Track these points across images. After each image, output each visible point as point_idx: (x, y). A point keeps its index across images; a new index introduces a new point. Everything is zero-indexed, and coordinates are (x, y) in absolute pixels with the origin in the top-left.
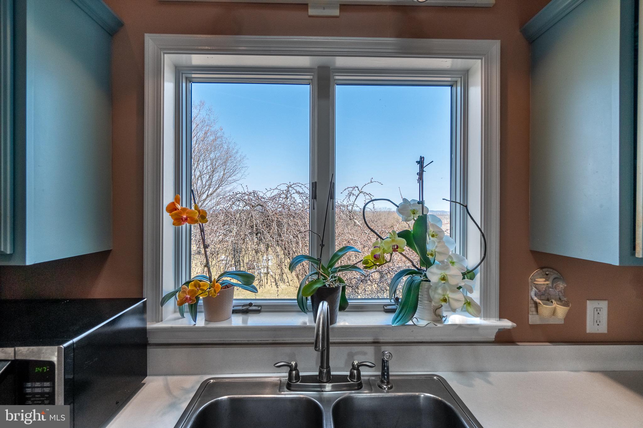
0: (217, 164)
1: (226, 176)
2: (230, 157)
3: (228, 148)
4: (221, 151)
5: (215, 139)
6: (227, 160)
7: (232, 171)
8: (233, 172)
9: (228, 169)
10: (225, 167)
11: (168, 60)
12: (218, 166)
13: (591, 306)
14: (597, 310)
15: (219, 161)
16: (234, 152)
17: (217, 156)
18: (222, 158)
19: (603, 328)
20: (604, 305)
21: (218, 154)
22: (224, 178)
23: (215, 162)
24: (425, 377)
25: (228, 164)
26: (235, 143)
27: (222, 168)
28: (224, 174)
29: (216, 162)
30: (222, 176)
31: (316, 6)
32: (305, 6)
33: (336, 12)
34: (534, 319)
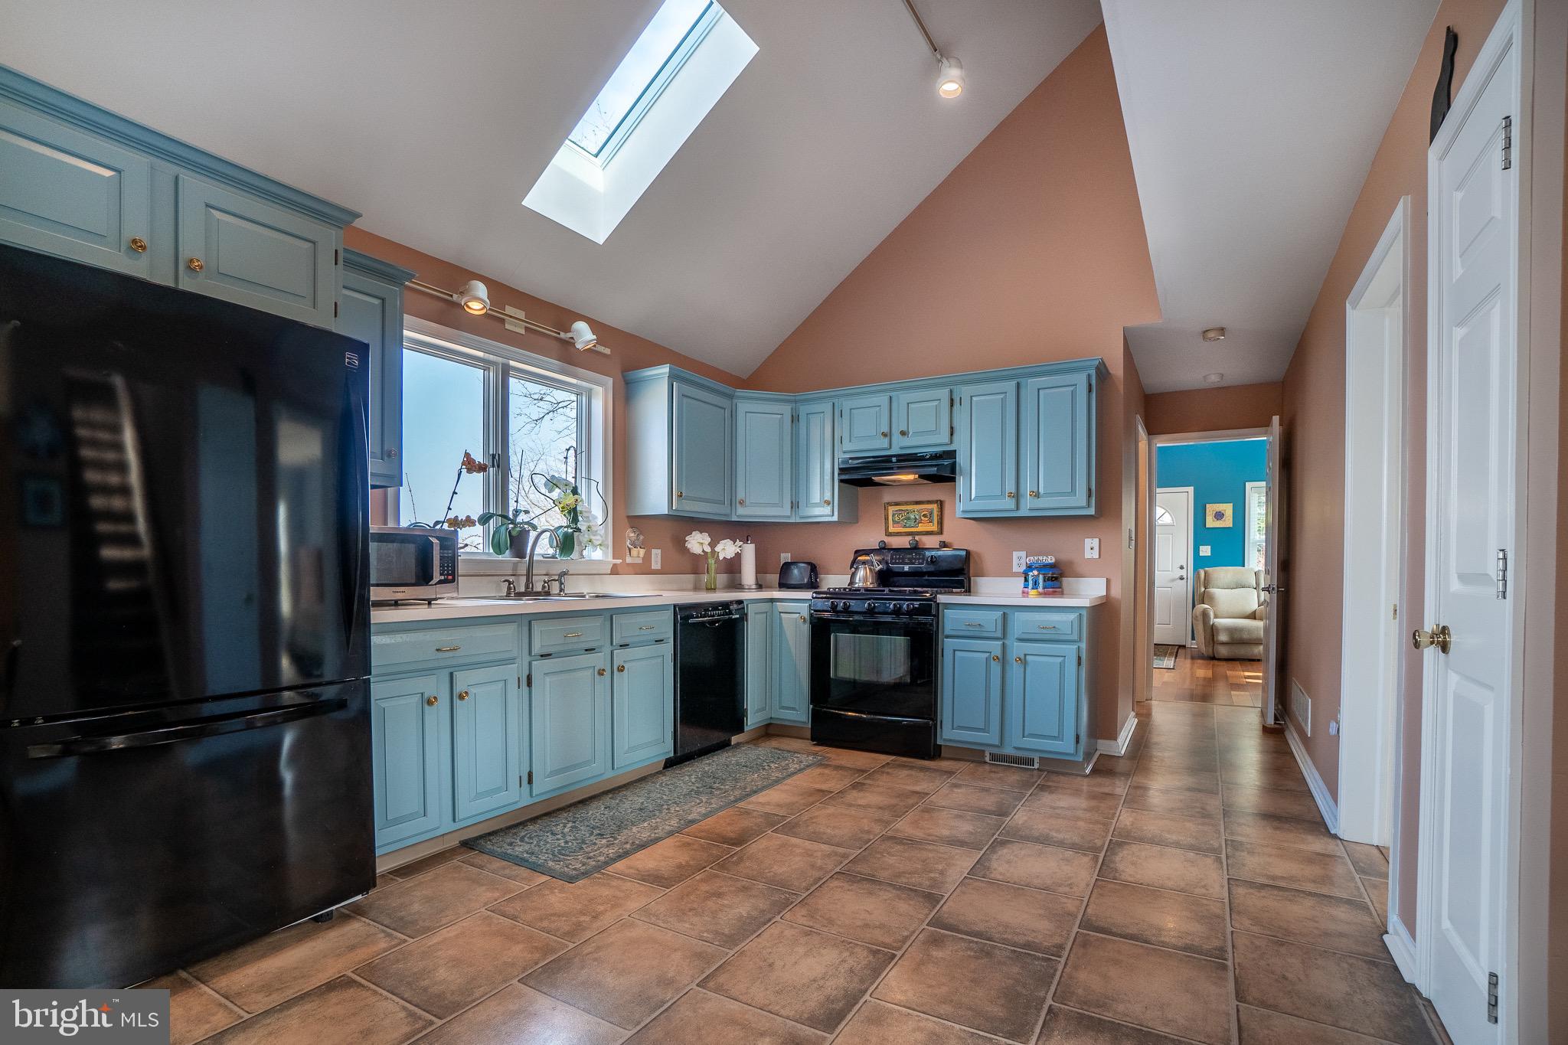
13: (653, 552)
14: (656, 555)
19: (658, 567)
20: (659, 551)
31: (510, 324)
32: (503, 321)
33: (523, 332)
34: (629, 560)
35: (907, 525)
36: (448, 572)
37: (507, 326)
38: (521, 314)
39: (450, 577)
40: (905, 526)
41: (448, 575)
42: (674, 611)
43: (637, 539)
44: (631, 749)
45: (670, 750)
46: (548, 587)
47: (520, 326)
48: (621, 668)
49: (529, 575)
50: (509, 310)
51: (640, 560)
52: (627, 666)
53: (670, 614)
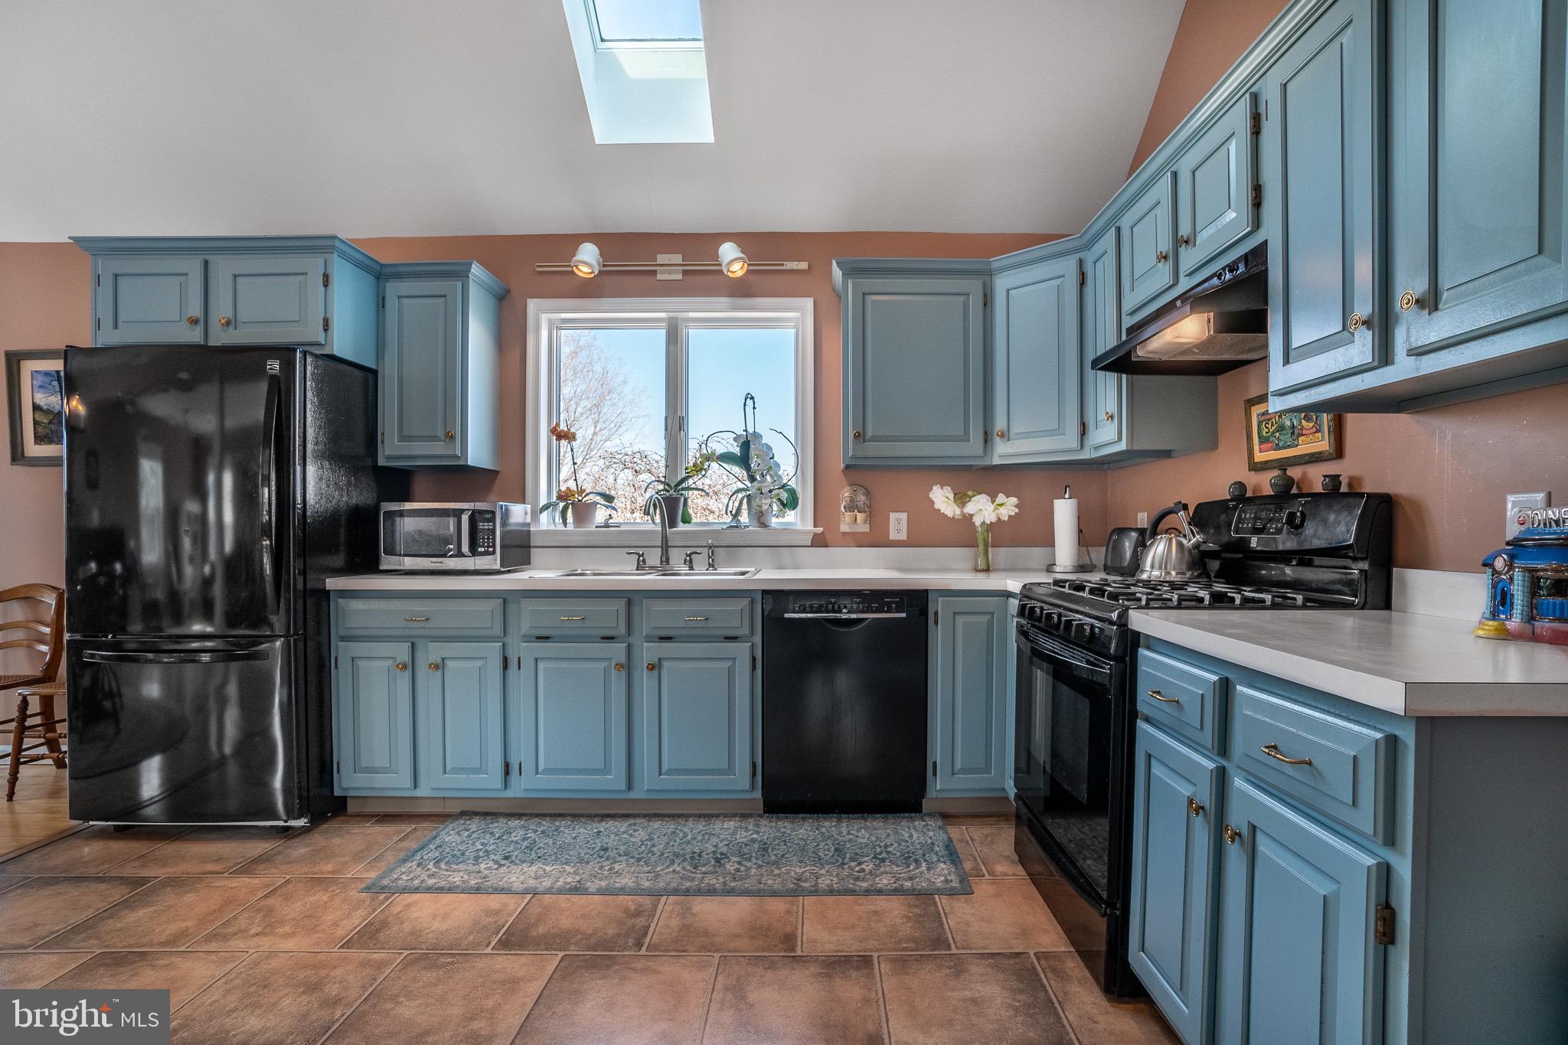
0: (579, 410)
1: (599, 438)
2: (609, 393)
3: (605, 372)
4: (588, 380)
5: (576, 353)
6: (602, 398)
7: (612, 425)
8: (615, 429)
9: (604, 422)
10: (596, 416)
11: (544, 318)
12: (582, 414)
13: (893, 516)
14: (898, 521)
15: (584, 403)
16: (619, 379)
17: (579, 390)
18: (591, 395)
19: (903, 536)
20: (904, 516)
21: (583, 387)
22: (594, 442)
23: (574, 406)
24: (735, 574)
25: (605, 410)
26: (620, 359)
27: (590, 419)
28: (595, 433)
29: (577, 404)
30: (590, 437)
31: (663, 272)
32: (654, 272)
33: (680, 277)
34: (844, 528)
35: (1281, 444)
36: (488, 544)
37: (659, 277)
38: (677, 259)
39: (491, 549)
40: (1278, 448)
41: (488, 547)
42: (759, 597)
43: (852, 500)
44: (670, 772)
45: (747, 787)
46: (691, 561)
47: (676, 272)
48: (651, 667)
49: (665, 547)
50: (662, 258)
51: (866, 528)
52: (666, 664)
53: (746, 602)
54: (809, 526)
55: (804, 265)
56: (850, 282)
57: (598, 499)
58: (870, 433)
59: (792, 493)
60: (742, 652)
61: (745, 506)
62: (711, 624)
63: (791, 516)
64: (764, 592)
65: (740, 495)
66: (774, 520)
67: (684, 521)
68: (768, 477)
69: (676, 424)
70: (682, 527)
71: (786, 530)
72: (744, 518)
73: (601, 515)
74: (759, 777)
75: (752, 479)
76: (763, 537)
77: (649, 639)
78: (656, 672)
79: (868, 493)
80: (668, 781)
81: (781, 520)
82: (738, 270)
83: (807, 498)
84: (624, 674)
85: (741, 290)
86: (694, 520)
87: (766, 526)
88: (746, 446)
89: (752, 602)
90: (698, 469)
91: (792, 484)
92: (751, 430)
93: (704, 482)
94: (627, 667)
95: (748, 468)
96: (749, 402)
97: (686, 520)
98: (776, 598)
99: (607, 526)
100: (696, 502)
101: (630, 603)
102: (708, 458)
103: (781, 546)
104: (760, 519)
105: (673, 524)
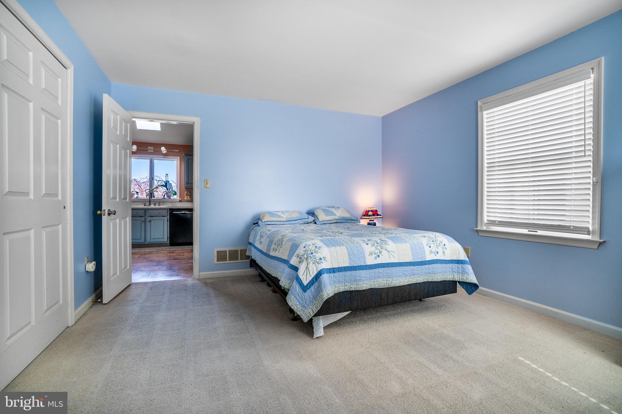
33: (153, 151)
34: (185, 199)
37: (149, 151)
38: (152, 148)
42: (169, 210)
43: (187, 194)
44: (153, 239)
45: (167, 241)
46: (155, 205)
47: (152, 150)
48: (149, 221)
49: (150, 202)
50: (149, 148)
51: (190, 199)
52: (152, 221)
53: (166, 210)
54: (179, 198)
55: (178, 151)
56: (186, 157)
57: (136, 193)
58: (189, 183)
59: (175, 192)
60: (166, 219)
61: (166, 194)
62: (160, 214)
63: (175, 197)
64: (170, 209)
65: (165, 193)
66: (172, 197)
67: (153, 197)
68: (170, 189)
69: (152, 178)
70: (153, 198)
71: (174, 199)
72: (166, 197)
73: (136, 196)
74: (169, 239)
75: (167, 190)
76: (169, 200)
77: (149, 216)
78: (150, 222)
79: (190, 193)
80: (152, 241)
81: (173, 197)
82: (165, 152)
83: (178, 193)
84: (144, 223)
85: (165, 155)
86: (155, 197)
87: (170, 198)
88: (166, 184)
89: (167, 210)
90: (157, 188)
91: (176, 190)
92: (167, 180)
93: (158, 190)
94: (145, 221)
95: (167, 188)
96: (167, 175)
97: (154, 197)
98: (172, 210)
99: (137, 198)
100: (155, 193)
101: (145, 211)
102: (159, 186)
103: (174, 202)
104: (169, 197)
105: (151, 198)
